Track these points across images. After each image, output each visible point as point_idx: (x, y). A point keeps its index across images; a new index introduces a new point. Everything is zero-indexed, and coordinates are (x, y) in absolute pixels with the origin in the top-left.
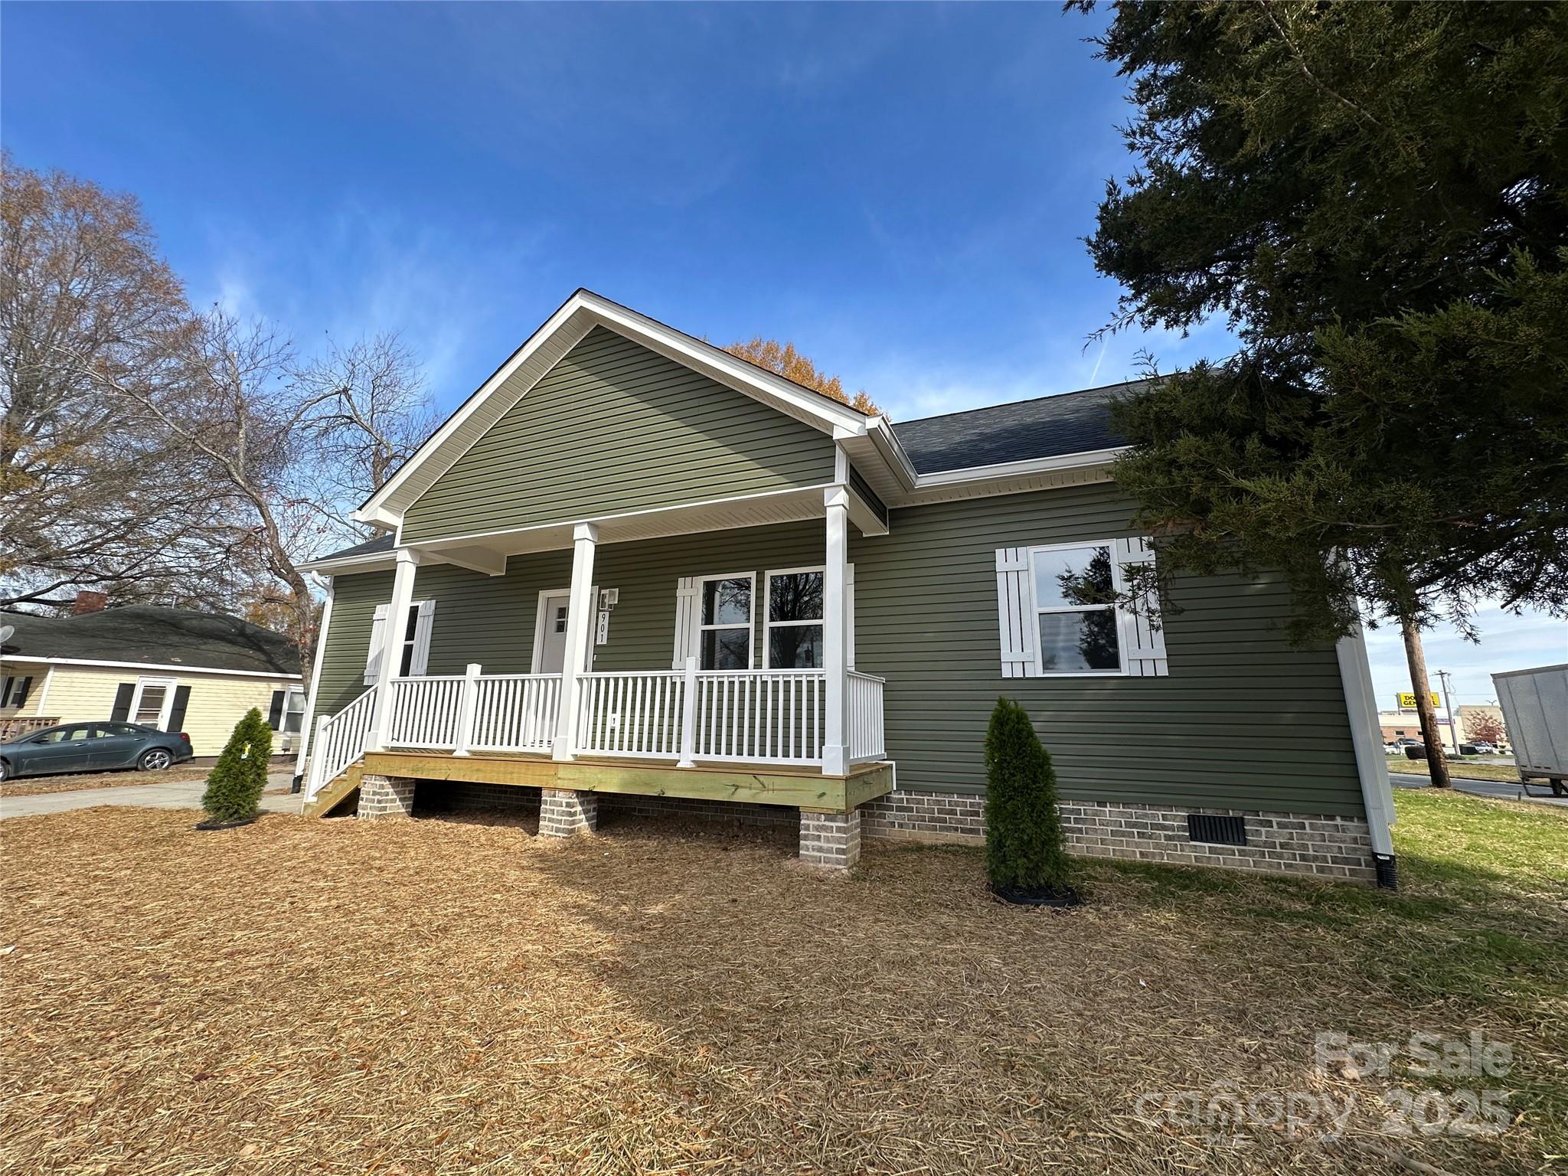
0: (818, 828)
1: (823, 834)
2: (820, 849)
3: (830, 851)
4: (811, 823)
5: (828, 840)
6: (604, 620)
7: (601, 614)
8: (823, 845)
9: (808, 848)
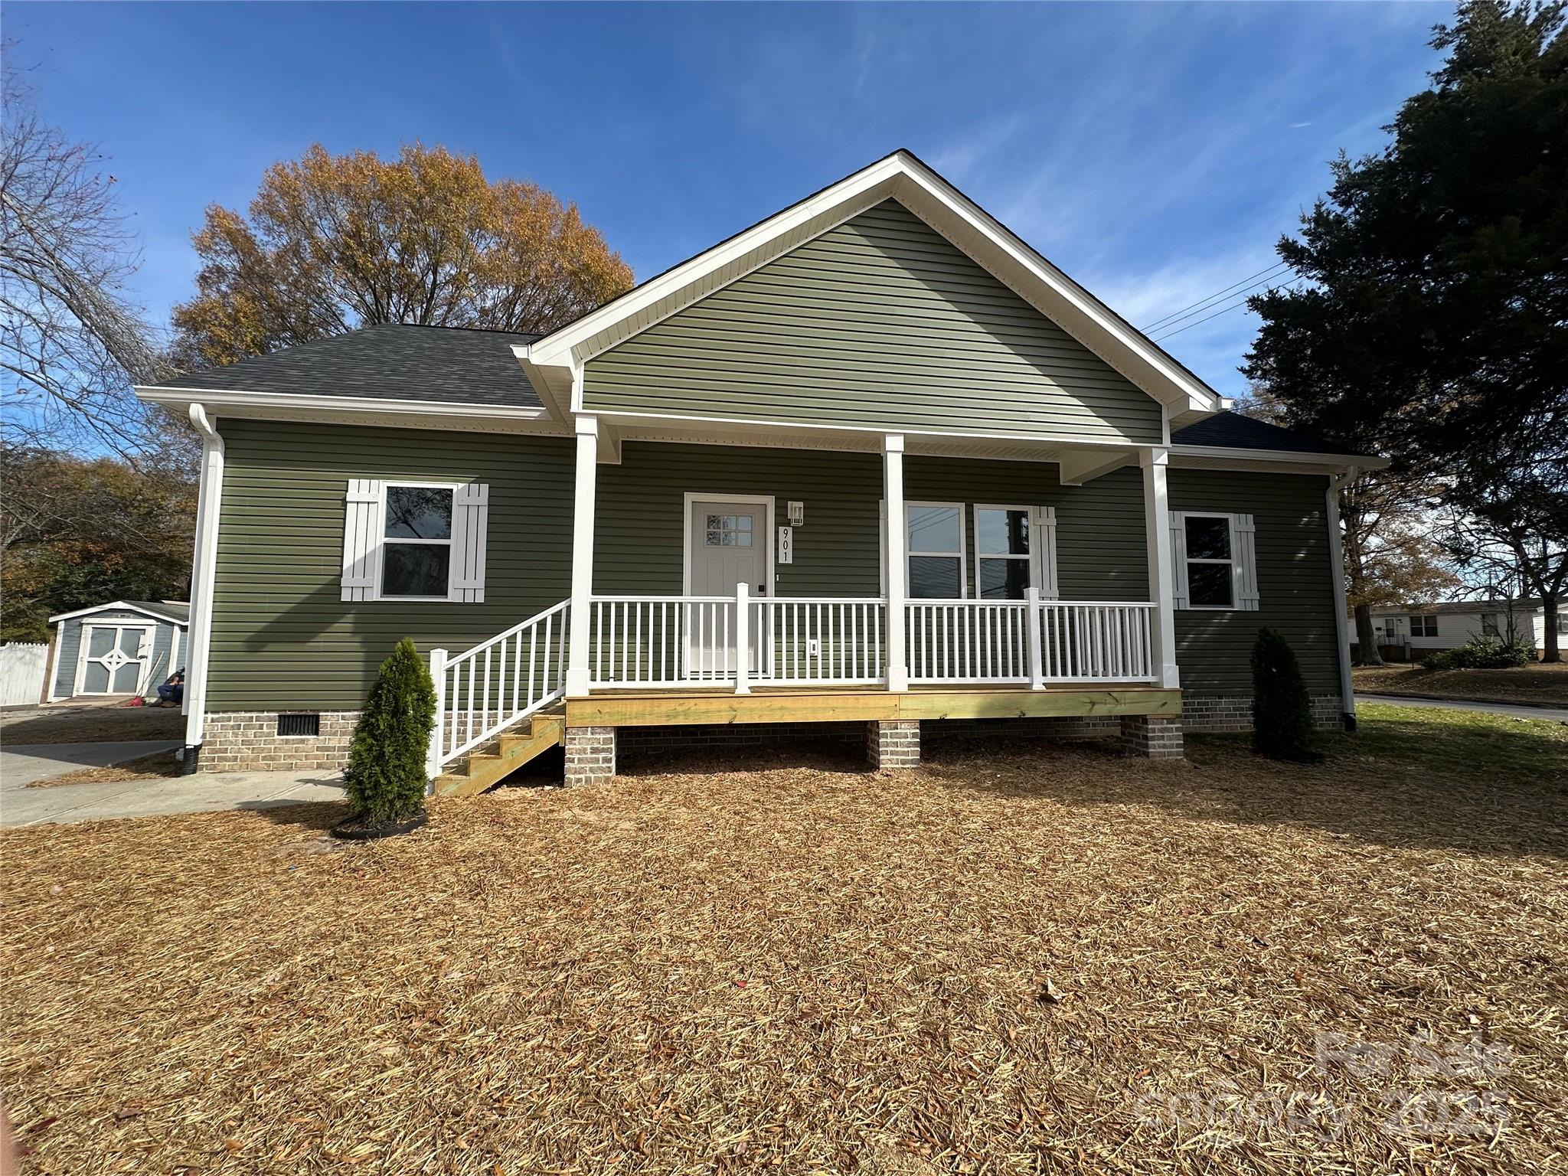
0: (1162, 730)
1: (1166, 734)
2: (1164, 746)
3: (1171, 746)
4: (1156, 727)
5: (1169, 738)
6: (787, 536)
7: (781, 529)
8: (1166, 743)
9: (1154, 747)
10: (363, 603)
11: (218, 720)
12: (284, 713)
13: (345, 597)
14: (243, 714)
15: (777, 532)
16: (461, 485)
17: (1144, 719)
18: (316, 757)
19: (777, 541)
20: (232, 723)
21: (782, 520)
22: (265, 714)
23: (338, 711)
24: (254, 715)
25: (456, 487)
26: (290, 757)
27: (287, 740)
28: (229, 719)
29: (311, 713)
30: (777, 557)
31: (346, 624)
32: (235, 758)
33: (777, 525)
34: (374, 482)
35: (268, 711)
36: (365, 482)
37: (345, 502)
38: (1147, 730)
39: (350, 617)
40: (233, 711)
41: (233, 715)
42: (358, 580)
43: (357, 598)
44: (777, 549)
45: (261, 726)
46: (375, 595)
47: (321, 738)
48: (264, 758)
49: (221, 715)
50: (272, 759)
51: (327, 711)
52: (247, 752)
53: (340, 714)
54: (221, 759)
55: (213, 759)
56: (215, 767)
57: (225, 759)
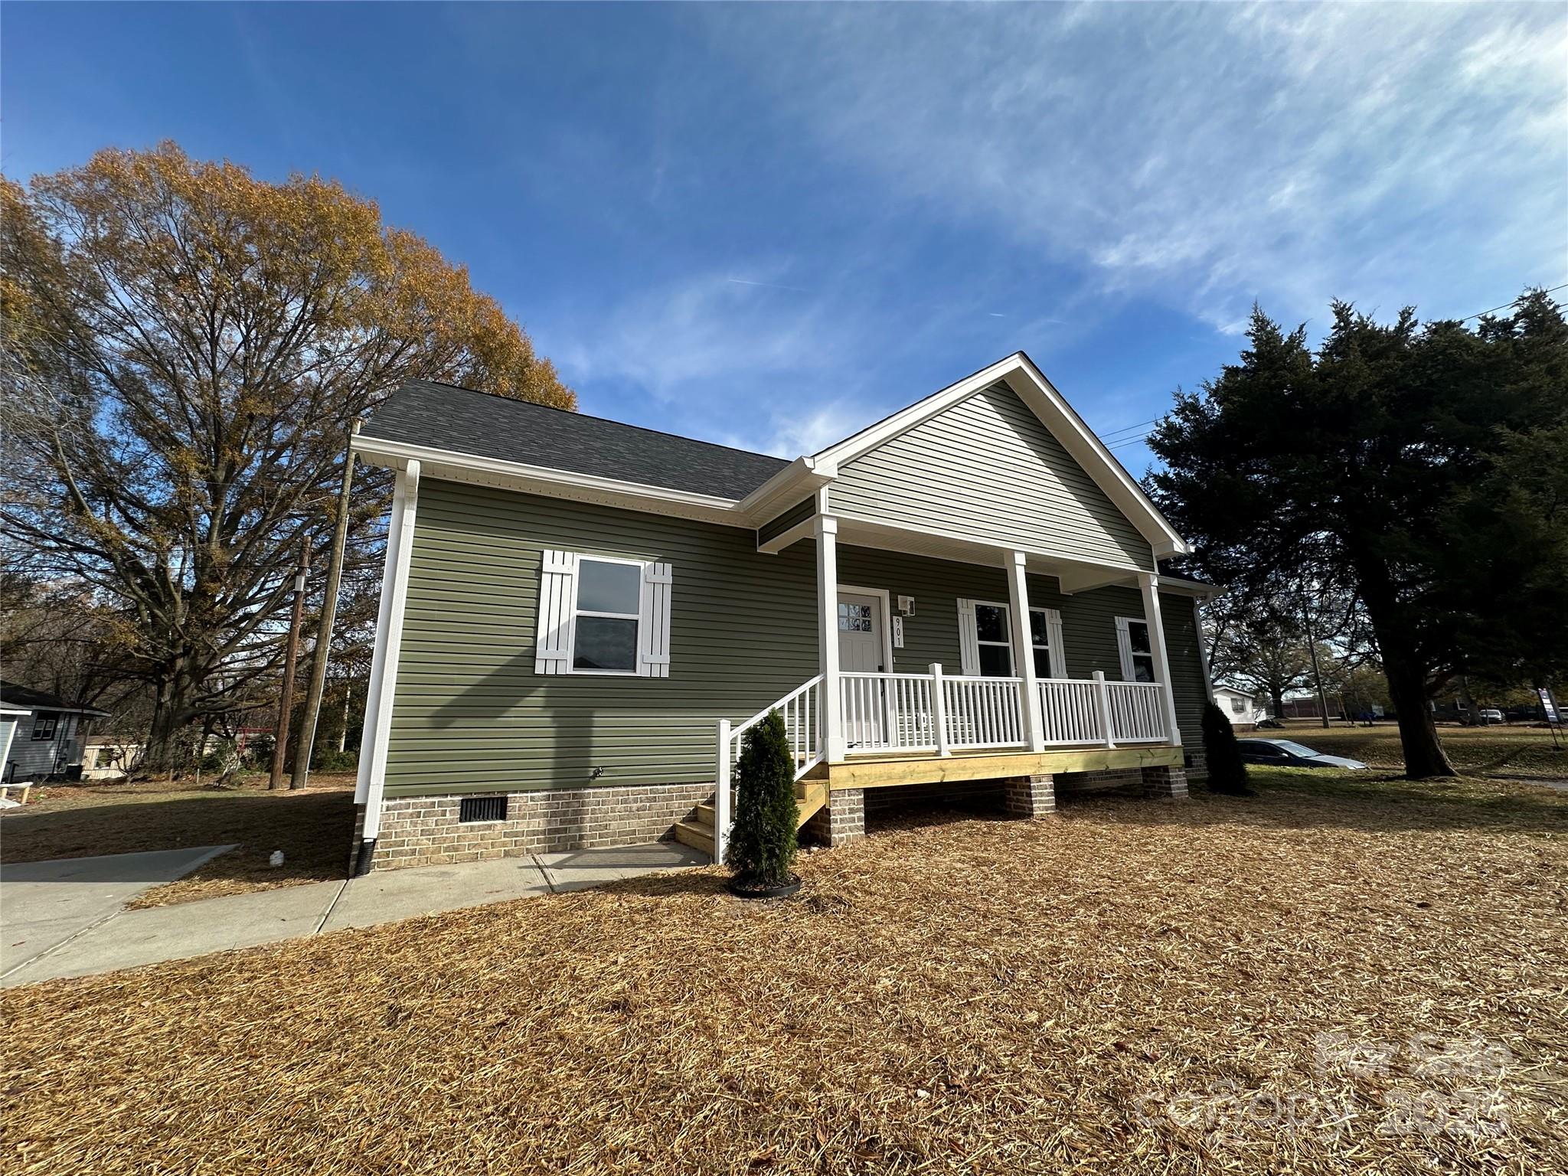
0: (1176, 777)
1: (1178, 780)
2: (1179, 788)
3: (1183, 788)
4: (1172, 774)
5: (1181, 782)
6: (899, 625)
7: (895, 618)
8: (1179, 786)
9: (1175, 789)
10: (556, 676)
11: (394, 808)
12: (469, 797)
13: (539, 669)
14: (424, 800)
15: (892, 621)
16: (648, 563)
17: (1166, 769)
18: (504, 844)
19: (892, 628)
20: (410, 811)
21: (895, 611)
22: (449, 798)
23: (526, 792)
24: (436, 800)
25: (644, 565)
26: (475, 846)
27: (472, 827)
28: (408, 806)
29: (499, 795)
30: (893, 642)
31: (537, 698)
32: (413, 852)
33: (892, 615)
34: (568, 555)
35: (452, 795)
36: (559, 554)
37: (539, 571)
38: (1169, 777)
39: (541, 691)
40: (412, 797)
41: (412, 801)
42: (552, 653)
43: (551, 671)
44: (892, 635)
45: (444, 814)
46: (568, 669)
47: (509, 822)
48: (447, 849)
49: (398, 801)
50: (456, 849)
51: (516, 792)
52: (425, 843)
53: (529, 795)
54: (396, 854)
55: (388, 855)
56: (389, 863)
57: (401, 853)
